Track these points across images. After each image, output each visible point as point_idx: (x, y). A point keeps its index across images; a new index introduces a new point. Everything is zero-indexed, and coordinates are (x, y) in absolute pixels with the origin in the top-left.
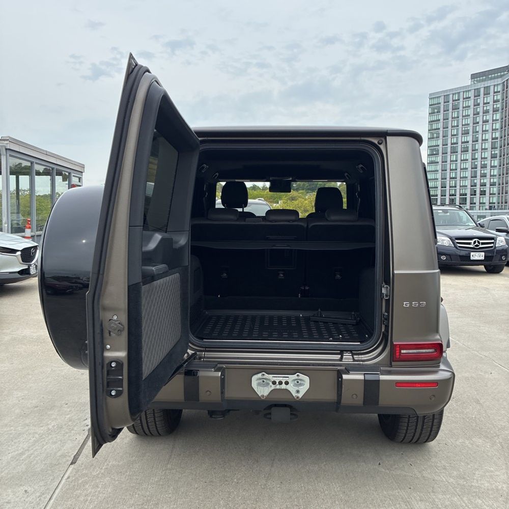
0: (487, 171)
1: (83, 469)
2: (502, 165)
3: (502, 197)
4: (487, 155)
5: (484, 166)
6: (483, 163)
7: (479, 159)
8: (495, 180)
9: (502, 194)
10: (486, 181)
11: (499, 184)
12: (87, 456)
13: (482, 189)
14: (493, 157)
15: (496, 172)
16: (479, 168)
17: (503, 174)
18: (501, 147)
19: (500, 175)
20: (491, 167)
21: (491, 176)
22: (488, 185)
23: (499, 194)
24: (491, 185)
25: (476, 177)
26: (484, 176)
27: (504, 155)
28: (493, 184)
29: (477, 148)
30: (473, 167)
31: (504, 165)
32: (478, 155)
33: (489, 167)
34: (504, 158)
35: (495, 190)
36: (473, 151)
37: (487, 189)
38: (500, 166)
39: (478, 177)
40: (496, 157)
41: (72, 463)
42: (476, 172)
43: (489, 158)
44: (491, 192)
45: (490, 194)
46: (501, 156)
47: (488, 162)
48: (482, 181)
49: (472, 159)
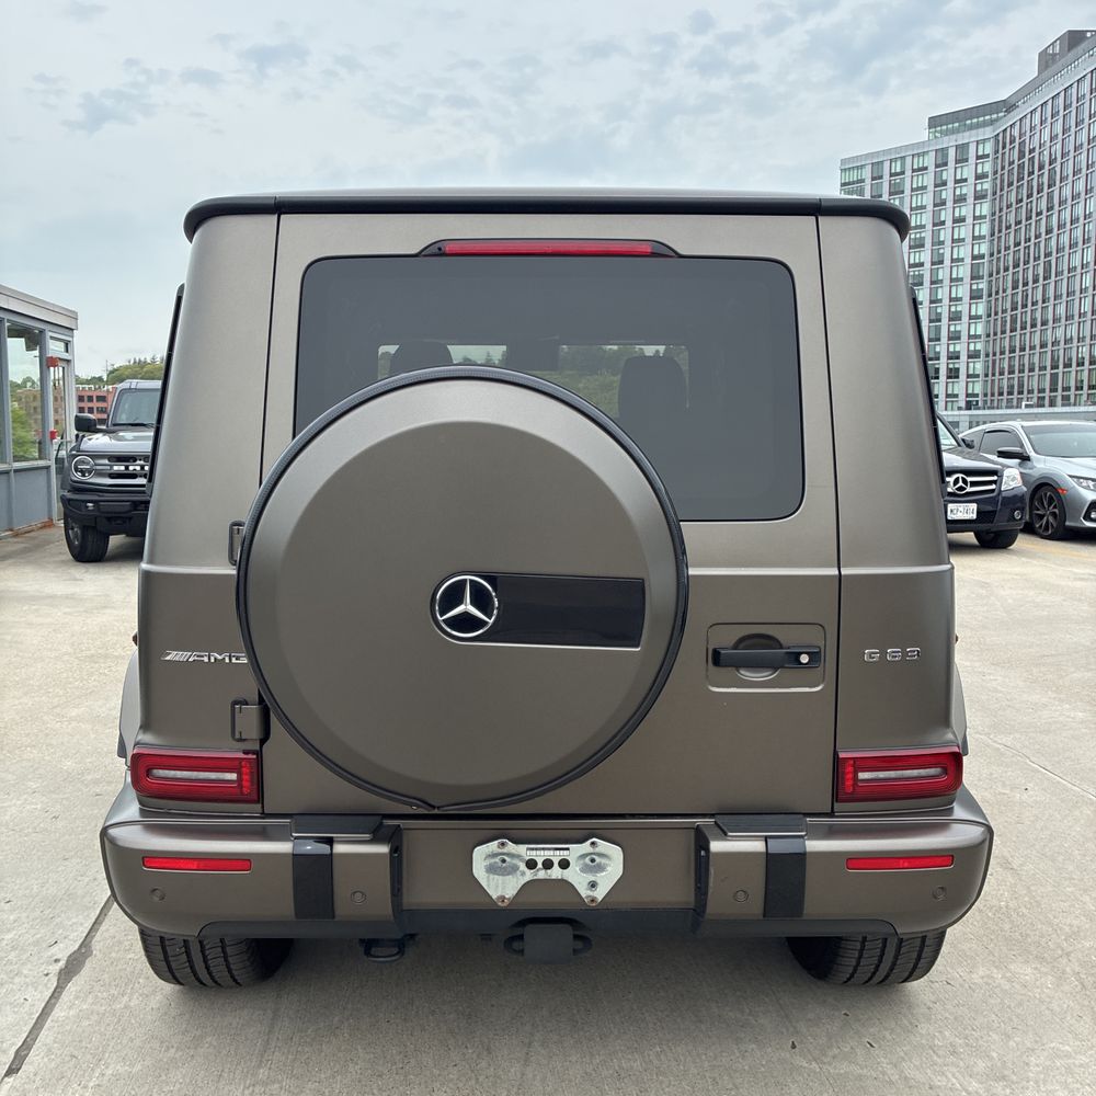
0: (962, 327)
1: (37, 1088)
2: (993, 314)
3: (993, 381)
4: (963, 291)
5: (955, 317)
6: (953, 309)
7: (946, 301)
8: (979, 346)
9: (993, 375)
10: (961, 347)
11: (987, 355)
12: (49, 1050)
13: (951, 366)
14: (975, 296)
15: (979, 329)
16: (945, 320)
17: (995, 334)
18: (991, 275)
19: (988, 336)
20: (971, 317)
21: (970, 337)
22: (964, 357)
23: (986, 375)
24: (969, 357)
25: (939, 340)
26: (954, 337)
27: (997, 293)
28: (973, 355)
29: (940, 278)
30: (933, 317)
31: (996, 314)
32: (943, 294)
33: (965, 318)
34: (997, 300)
35: (978, 367)
36: (932, 283)
37: (962, 364)
38: (989, 316)
39: (944, 339)
40: (981, 297)
41: (11, 1071)
42: (938, 329)
43: (966, 299)
44: (971, 372)
45: (968, 376)
46: (990, 295)
47: (963, 308)
48: (951, 349)
49: (931, 302)
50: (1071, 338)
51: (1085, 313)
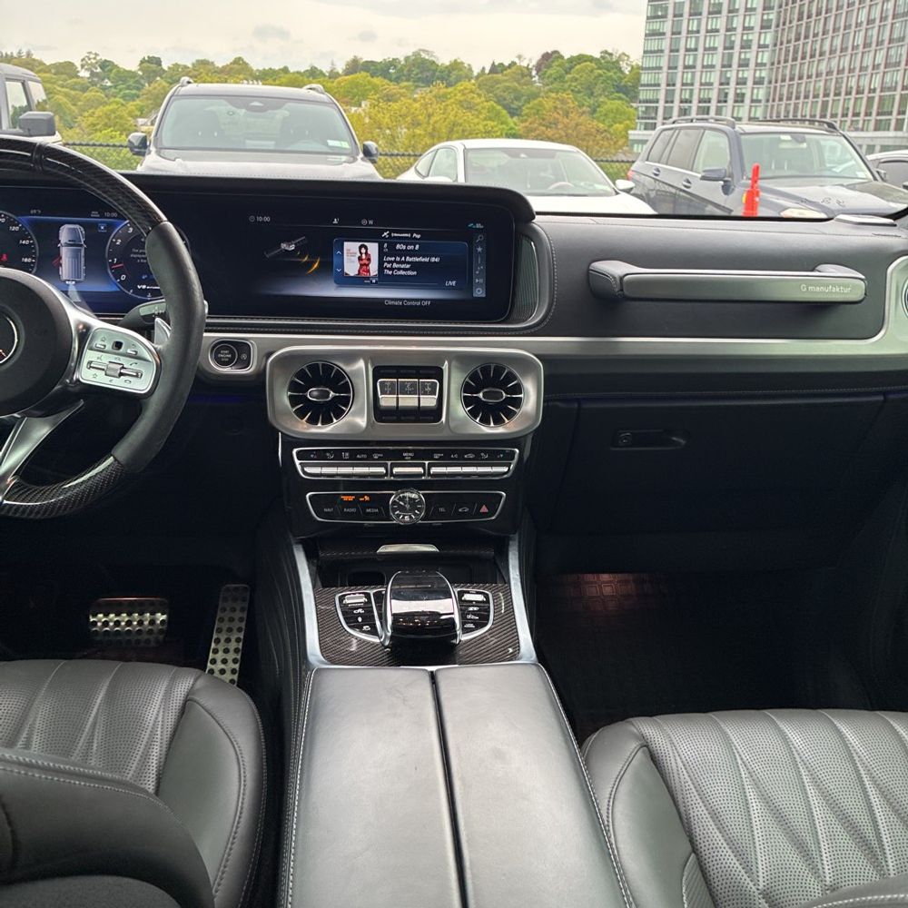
0: (751, 55)
2: (779, 44)
3: (773, 106)
4: (755, 21)
5: (746, 45)
6: (745, 38)
7: (740, 30)
8: (764, 74)
9: (774, 100)
10: (748, 74)
11: (770, 82)
13: (738, 91)
14: (765, 26)
15: (765, 57)
17: (779, 63)
18: (780, 6)
19: (773, 64)
20: (760, 46)
21: (757, 64)
22: (750, 83)
23: (768, 101)
24: (755, 83)
25: (730, 66)
26: (744, 64)
27: (784, 24)
28: (759, 82)
29: (737, 7)
30: (727, 45)
31: (781, 44)
32: (738, 23)
33: (755, 47)
34: (783, 30)
35: (761, 93)
36: (730, 11)
37: (747, 90)
38: (775, 45)
39: (735, 66)
40: (769, 27)
42: (731, 56)
43: (757, 29)
44: (755, 97)
45: (752, 101)
46: (778, 26)
47: (754, 37)
48: (740, 75)
49: (728, 30)
50: (844, 69)
51: (858, 45)
